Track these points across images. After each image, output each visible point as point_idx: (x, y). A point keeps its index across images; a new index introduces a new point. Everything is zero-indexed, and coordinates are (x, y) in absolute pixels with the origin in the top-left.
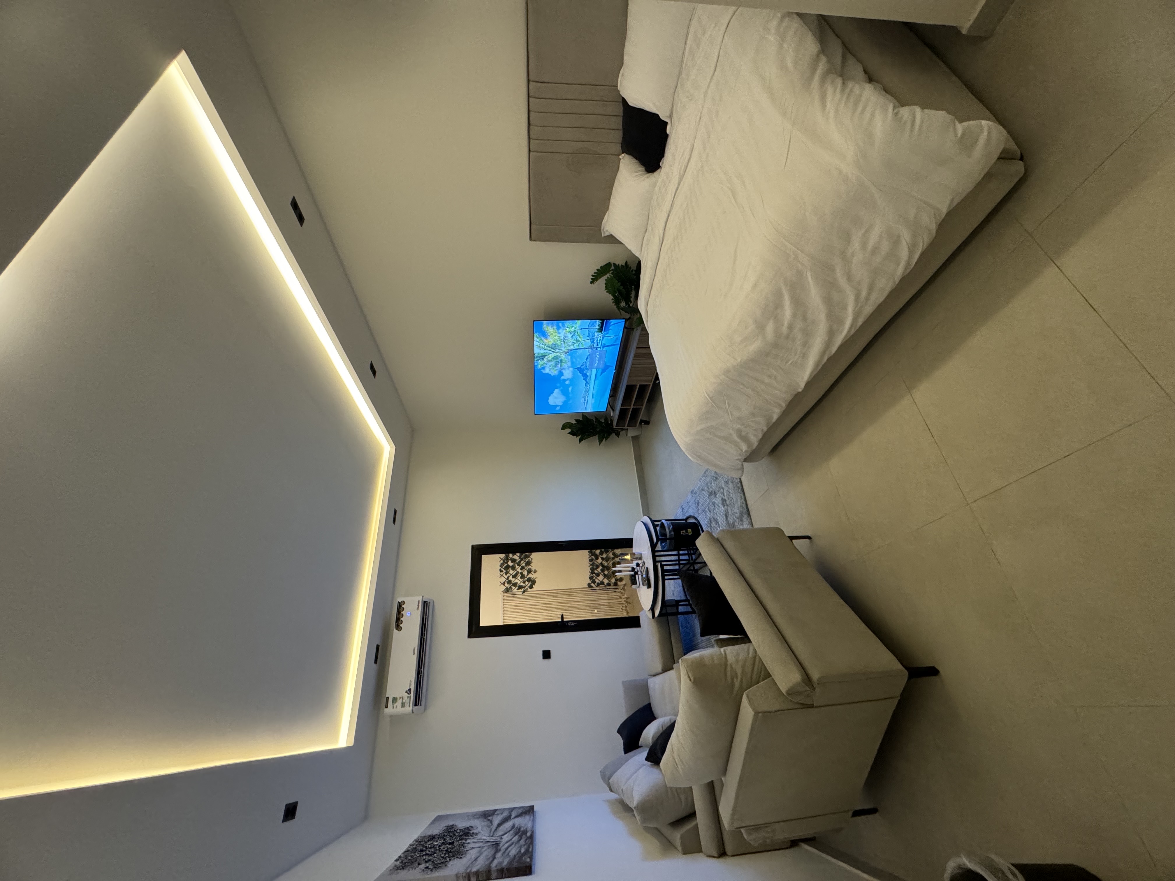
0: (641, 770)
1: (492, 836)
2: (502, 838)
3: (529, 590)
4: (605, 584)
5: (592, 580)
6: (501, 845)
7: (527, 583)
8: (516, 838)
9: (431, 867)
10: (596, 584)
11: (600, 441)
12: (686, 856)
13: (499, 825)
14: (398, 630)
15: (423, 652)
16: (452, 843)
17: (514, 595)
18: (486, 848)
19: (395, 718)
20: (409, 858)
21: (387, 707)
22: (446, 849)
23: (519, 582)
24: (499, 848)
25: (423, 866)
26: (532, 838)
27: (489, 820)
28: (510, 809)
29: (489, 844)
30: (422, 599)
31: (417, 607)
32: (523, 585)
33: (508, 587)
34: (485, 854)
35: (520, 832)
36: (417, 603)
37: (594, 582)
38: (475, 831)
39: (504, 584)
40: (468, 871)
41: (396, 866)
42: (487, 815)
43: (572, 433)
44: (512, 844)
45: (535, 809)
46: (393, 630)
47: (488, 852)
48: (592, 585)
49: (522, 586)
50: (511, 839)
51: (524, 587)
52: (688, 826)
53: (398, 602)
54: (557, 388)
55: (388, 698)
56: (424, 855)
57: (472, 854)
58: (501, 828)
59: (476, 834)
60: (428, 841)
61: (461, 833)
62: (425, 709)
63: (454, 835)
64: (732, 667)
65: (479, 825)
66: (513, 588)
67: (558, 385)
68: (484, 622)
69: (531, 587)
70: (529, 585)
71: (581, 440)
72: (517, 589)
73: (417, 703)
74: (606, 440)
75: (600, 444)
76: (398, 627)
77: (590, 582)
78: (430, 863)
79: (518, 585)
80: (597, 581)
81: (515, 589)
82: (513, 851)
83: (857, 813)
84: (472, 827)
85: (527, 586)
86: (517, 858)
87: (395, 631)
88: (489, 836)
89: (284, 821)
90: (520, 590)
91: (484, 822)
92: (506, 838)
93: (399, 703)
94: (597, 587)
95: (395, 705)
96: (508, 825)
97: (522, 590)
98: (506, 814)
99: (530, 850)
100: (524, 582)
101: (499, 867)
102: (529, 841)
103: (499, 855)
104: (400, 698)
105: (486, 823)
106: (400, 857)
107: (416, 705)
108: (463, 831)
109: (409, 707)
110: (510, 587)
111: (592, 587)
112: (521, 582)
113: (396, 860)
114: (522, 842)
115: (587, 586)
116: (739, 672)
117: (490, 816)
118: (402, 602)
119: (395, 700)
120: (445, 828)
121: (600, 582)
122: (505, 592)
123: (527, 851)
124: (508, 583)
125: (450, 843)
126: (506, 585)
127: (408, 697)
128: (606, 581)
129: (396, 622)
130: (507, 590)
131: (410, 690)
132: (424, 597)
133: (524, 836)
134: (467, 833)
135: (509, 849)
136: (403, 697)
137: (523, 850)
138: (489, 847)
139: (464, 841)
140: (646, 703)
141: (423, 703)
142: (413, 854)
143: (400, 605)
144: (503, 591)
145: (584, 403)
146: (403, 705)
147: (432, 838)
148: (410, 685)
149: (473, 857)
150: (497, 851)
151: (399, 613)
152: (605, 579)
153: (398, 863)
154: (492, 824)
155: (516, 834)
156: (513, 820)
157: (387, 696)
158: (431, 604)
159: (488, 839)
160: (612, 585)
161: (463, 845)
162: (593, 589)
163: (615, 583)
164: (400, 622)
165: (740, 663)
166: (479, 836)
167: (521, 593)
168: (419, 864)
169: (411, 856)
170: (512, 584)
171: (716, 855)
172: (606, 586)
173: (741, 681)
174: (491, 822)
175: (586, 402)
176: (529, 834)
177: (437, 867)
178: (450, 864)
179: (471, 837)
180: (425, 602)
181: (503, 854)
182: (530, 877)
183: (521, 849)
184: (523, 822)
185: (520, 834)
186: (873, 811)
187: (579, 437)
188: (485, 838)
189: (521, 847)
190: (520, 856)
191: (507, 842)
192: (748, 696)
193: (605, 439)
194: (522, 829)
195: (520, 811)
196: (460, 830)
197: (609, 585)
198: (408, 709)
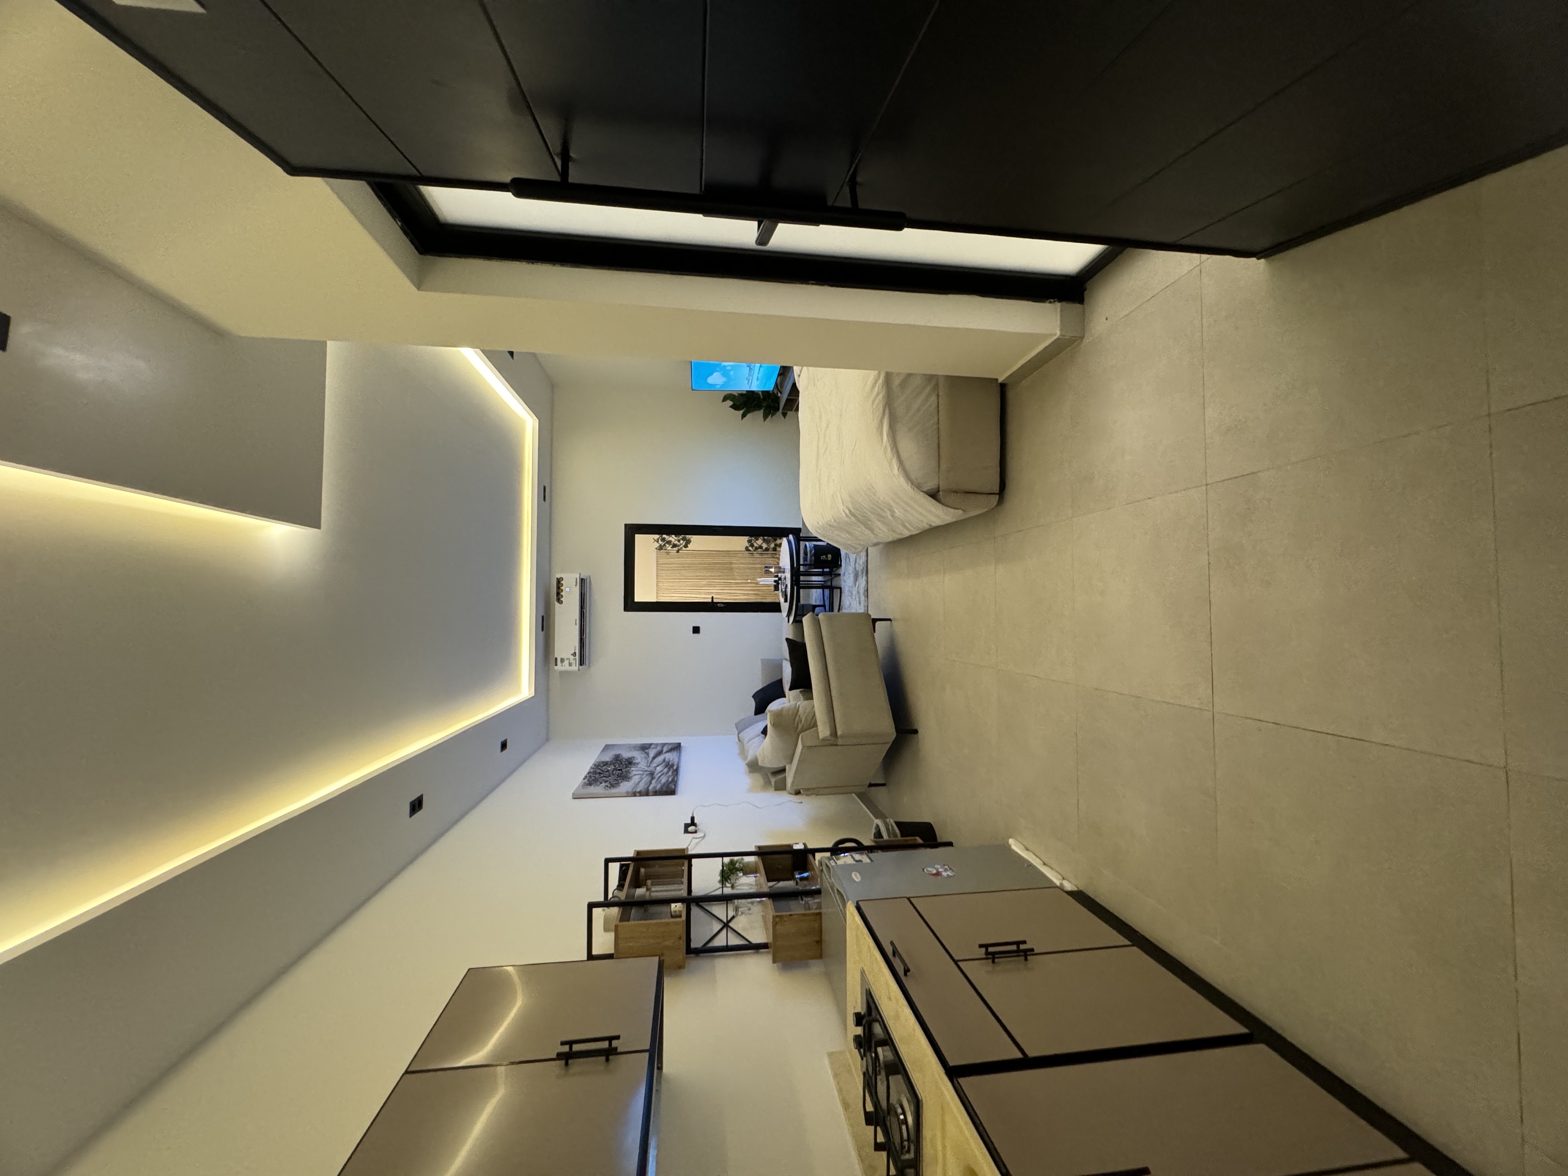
0: (757, 739)
1: (649, 766)
2: (656, 769)
3: (684, 549)
4: (764, 548)
5: (750, 544)
6: (655, 774)
7: (682, 542)
8: (666, 770)
9: (609, 785)
10: (754, 548)
11: (765, 417)
12: (776, 792)
13: (654, 758)
14: (560, 603)
15: (584, 622)
16: (621, 770)
17: (668, 553)
18: (644, 776)
19: (562, 673)
20: (593, 778)
21: (556, 665)
22: (617, 774)
23: (673, 540)
24: (654, 776)
25: (603, 784)
26: (676, 772)
27: (646, 753)
28: (662, 744)
29: (647, 773)
30: (580, 577)
31: (575, 584)
32: (678, 543)
33: (662, 545)
34: (645, 780)
35: (669, 765)
36: (575, 580)
37: (752, 546)
38: (637, 761)
39: (658, 542)
40: (634, 791)
41: (585, 783)
42: (644, 748)
43: (735, 407)
44: (663, 774)
45: (682, 745)
46: (554, 604)
47: (646, 779)
48: (750, 548)
49: (676, 544)
50: (663, 770)
51: (679, 546)
52: (780, 777)
53: (557, 578)
54: (717, 371)
55: (556, 659)
56: (602, 777)
57: (636, 779)
58: (656, 760)
59: (637, 764)
60: (603, 766)
61: (626, 762)
62: (589, 666)
63: (622, 763)
64: (800, 716)
65: (638, 756)
66: (667, 545)
67: (718, 369)
68: (639, 597)
69: (686, 546)
70: (683, 544)
71: (744, 416)
72: (672, 548)
73: (582, 663)
74: (772, 417)
75: (764, 421)
76: (559, 600)
77: (748, 546)
78: (608, 782)
79: (672, 543)
80: (755, 545)
81: (669, 547)
82: (664, 780)
83: (871, 785)
84: (634, 757)
85: (681, 544)
86: (666, 785)
87: (557, 603)
88: (647, 767)
89: (501, 751)
90: (675, 549)
91: (643, 754)
92: (659, 769)
93: (566, 663)
94: (755, 551)
95: (564, 664)
96: (660, 759)
97: (676, 549)
98: (659, 748)
99: (675, 779)
100: (679, 541)
101: (654, 790)
102: (675, 773)
103: (654, 781)
104: (567, 659)
105: (644, 755)
106: (586, 776)
107: (581, 665)
108: (628, 761)
109: (576, 666)
110: (664, 545)
111: (749, 550)
112: (676, 540)
113: (584, 779)
114: (670, 773)
115: (744, 550)
116: (803, 720)
117: (647, 749)
118: (560, 578)
119: (562, 660)
120: (613, 757)
121: (758, 546)
122: (659, 549)
123: (673, 780)
124: (662, 540)
125: (619, 770)
126: (660, 542)
127: (574, 659)
128: (765, 546)
129: (557, 595)
130: (661, 548)
131: (575, 653)
132: (581, 575)
133: (672, 769)
134: (630, 762)
135: (661, 778)
136: (569, 659)
137: (670, 780)
138: (647, 775)
139: (629, 769)
140: (779, 678)
141: (587, 663)
142: (595, 776)
143: (559, 581)
144: (656, 548)
145: (748, 384)
146: (570, 664)
147: (606, 764)
148: (575, 650)
149: (637, 782)
150: (653, 778)
151: (558, 588)
152: (764, 543)
153: (586, 780)
154: (649, 757)
155: (665, 768)
156: (664, 755)
157: (556, 657)
158: (588, 581)
159: (646, 769)
160: (770, 550)
161: (628, 772)
162: (750, 552)
163: (773, 548)
164: (560, 596)
165: (806, 715)
166: (639, 766)
167: (675, 551)
168: (601, 783)
169: (594, 777)
170: (665, 542)
171: (794, 793)
172: (764, 551)
173: (803, 725)
174: (648, 754)
175: (750, 383)
176: (675, 767)
177: (612, 786)
178: (622, 784)
179: (633, 766)
180: (582, 579)
181: (657, 781)
182: (674, 796)
183: (669, 778)
184: (671, 757)
185: (669, 767)
186: (883, 785)
187: (741, 412)
188: (644, 767)
189: (669, 777)
190: (668, 784)
191: (659, 772)
192: (802, 737)
193: (770, 415)
194: (670, 763)
195: (670, 747)
196: (625, 759)
197: (767, 549)
198: (575, 667)
